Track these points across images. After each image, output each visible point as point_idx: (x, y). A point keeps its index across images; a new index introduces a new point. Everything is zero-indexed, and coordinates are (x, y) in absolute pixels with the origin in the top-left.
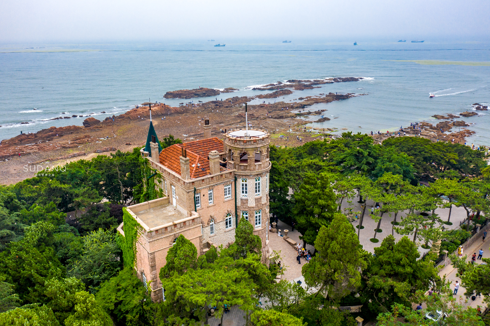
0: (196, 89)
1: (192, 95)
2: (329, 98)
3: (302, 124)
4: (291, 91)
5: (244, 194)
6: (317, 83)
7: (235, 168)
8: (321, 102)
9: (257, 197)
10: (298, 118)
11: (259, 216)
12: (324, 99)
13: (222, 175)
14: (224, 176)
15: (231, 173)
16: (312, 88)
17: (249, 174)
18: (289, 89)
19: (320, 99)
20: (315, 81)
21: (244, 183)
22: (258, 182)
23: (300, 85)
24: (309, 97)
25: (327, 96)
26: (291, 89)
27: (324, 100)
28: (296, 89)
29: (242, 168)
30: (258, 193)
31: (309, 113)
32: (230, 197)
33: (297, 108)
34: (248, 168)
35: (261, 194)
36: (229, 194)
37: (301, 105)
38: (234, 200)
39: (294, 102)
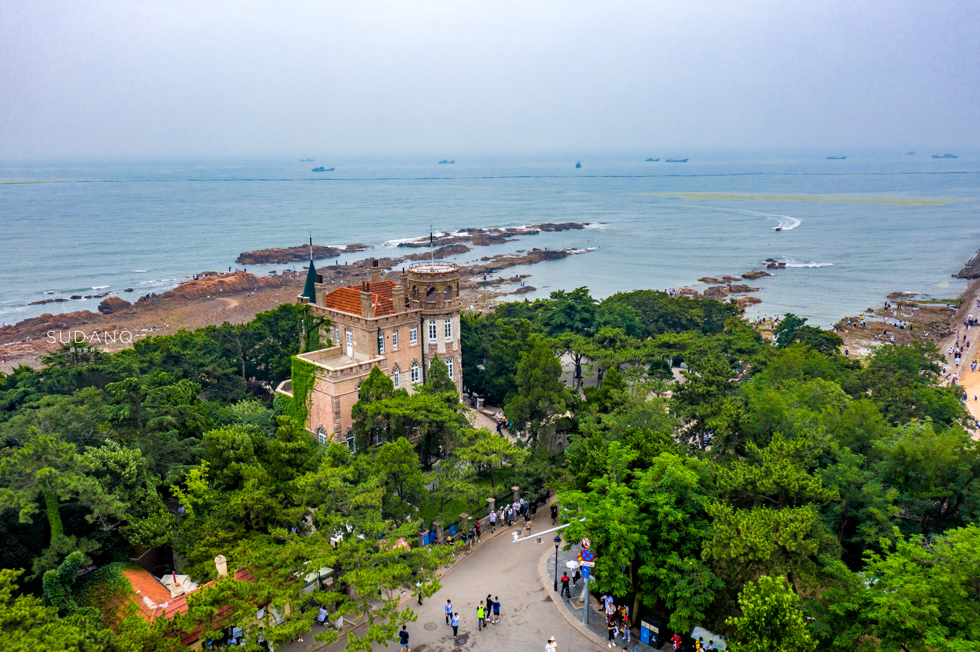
0: (295, 248)
1: (290, 257)
2: (533, 256)
3: (490, 298)
4: (467, 248)
5: (433, 338)
6: (511, 233)
7: (422, 307)
8: (520, 264)
9: (448, 341)
10: (482, 289)
11: (451, 366)
12: (524, 258)
13: (407, 314)
14: (409, 315)
15: (417, 312)
16: (504, 242)
17: (438, 313)
18: (463, 244)
19: (518, 259)
20: (508, 230)
21: (432, 325)
22: (448, 323)
23: (482, 237)
24: (499, 256)
25: (529, 253)
26: (469, 245)
27: (525, 261)
28: (475, 244)
29: (430, 306)
30: (448, 337)
31: (501, 281)
32: (415, 342)
33: (480, 273)
34: (437, 306)
35: (451, 339)
36: (415, 338)
37: (487, 268)
38: (421, 346)
39: (475, 263)
